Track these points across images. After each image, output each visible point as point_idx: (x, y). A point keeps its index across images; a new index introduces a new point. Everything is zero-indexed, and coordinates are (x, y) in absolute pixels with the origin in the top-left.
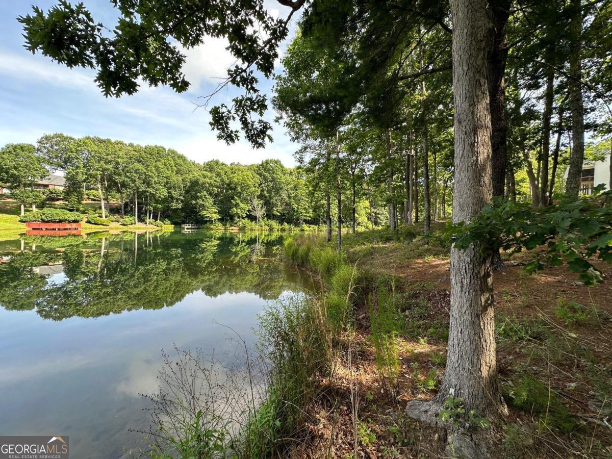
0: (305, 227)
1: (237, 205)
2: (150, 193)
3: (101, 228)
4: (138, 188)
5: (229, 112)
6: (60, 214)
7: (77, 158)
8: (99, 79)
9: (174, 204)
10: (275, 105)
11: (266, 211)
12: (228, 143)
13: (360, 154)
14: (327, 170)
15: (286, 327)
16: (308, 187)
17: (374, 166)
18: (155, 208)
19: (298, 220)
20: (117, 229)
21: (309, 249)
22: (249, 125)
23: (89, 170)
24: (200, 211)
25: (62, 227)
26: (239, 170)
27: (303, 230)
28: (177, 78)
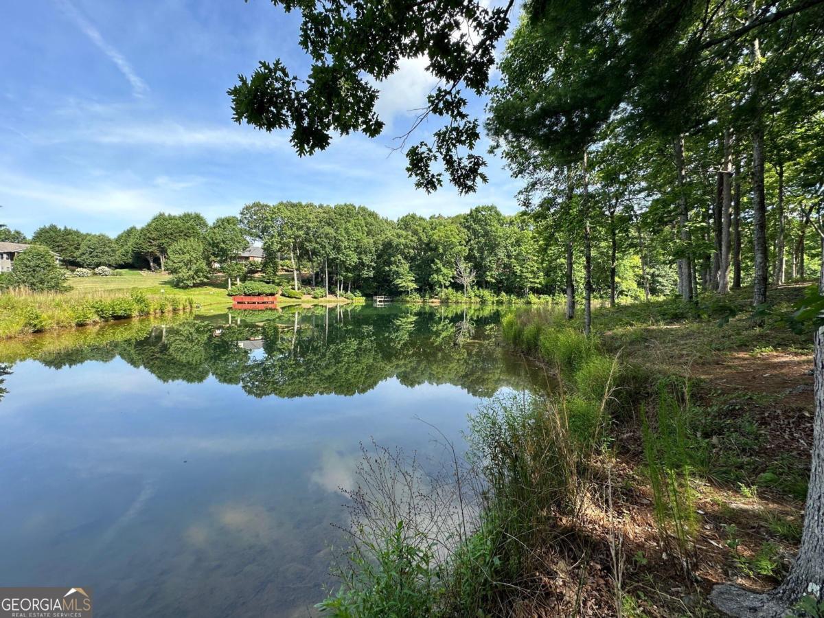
0: (533, 298)
1: (438, 271)
2: (341, 261)
3: (293, 302)
4: (328, 255)
5: (430, 150)
6: (259, 286)
7: (272, 227)
8: (294, 138)
9: (365, 272)
10: (489, 130)
11: (476, 277)
12: (429, 192)
13: (624, 183)
14: (568, 213)
15: (506, 435)
16: (538, 241)
17: (651, 199)
18: (346, 278)
19: (521, 288)
20: (308, 302)
21: (539, 330)
22: (455, 164)
23: (282, 239)
24: (394, 280)
25: (261, 301)
26: (441, 224)
27: (529, 303)
28: (370, 120)
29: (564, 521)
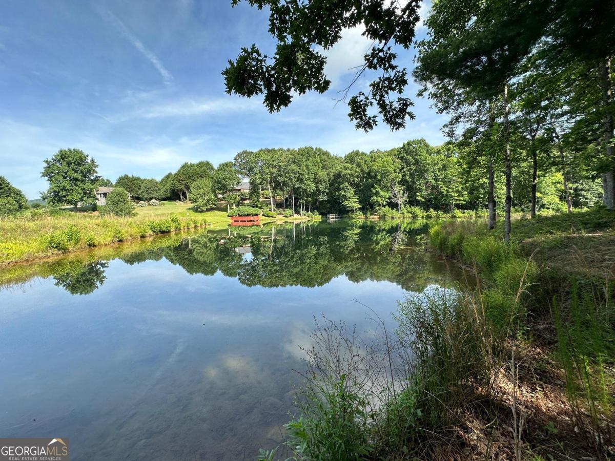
0: (458, 213)
1: (377, 194)
2: (303, 189)
3: (271, 220)
4: (294, 186)
5: (367, 98)
6: (248, 210)
7: (256, 167)
8: (266, 100)
9: (321, 197)
10: (417, 77)
11: (408, 197)
12: (367, 131)
14: (489, 140)
15: (430, 318)
16: (461, 165)
18: (307, 201)
19: (447, 205)
20: (281, 220)
21: (462, 239)
22: (387, 107)
23: (262, 175)
24: (342, 202)
25: (249, 220)
26: (379, 157)
27: (454, 217)
28: (320, 80)
29: (480, 390)
